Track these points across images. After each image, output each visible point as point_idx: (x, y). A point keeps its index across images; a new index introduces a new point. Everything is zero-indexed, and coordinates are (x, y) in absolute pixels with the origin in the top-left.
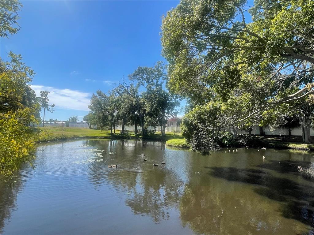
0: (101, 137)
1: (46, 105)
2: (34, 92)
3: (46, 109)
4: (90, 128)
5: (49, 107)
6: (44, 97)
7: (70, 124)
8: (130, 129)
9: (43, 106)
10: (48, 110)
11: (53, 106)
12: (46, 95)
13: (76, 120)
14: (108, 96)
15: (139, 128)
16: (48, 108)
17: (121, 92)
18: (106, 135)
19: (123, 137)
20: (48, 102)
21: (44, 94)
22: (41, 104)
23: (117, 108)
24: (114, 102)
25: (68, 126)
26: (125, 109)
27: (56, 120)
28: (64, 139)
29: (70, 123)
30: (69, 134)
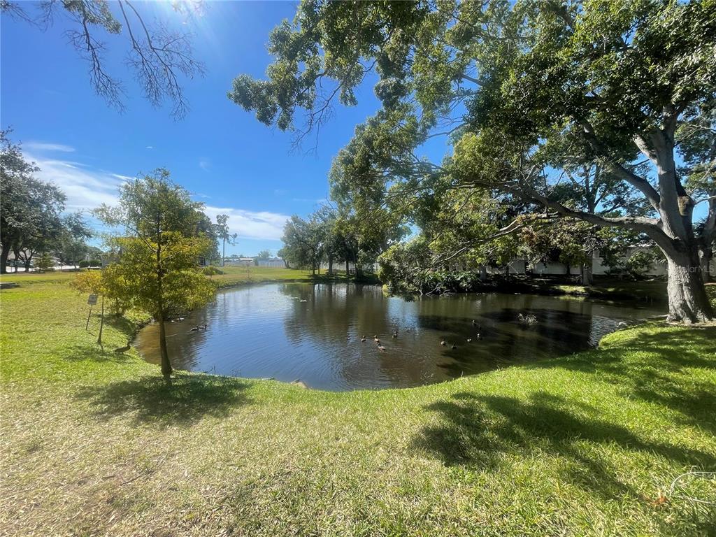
0: (300, 280)
1: (225, 236)
2: (209, 219)
3: (226, 242)
4: (288, 267)
5: (230, 238)
6: (222, 224)
7: (259, 262)
8: (340, 268)
9: (221, 237)
10: (229, 242)
11: (235, 236)
12: (225, 221)
13: (268, 255)
14: (308, 222)
15: (352, 266)
16: (228, 239)
17: (326, 216)
18: (306, 278)
19: (330, 279)
20: (227, 232)
21: (222, 219)
22: (219, 234)
23: (321, 238)
24: (314, 232)
25: (257, 264)
26: (331, 239)
27: (241, 257)
28: (249, 284)
29: (261, 259)
30: (257, 276)
